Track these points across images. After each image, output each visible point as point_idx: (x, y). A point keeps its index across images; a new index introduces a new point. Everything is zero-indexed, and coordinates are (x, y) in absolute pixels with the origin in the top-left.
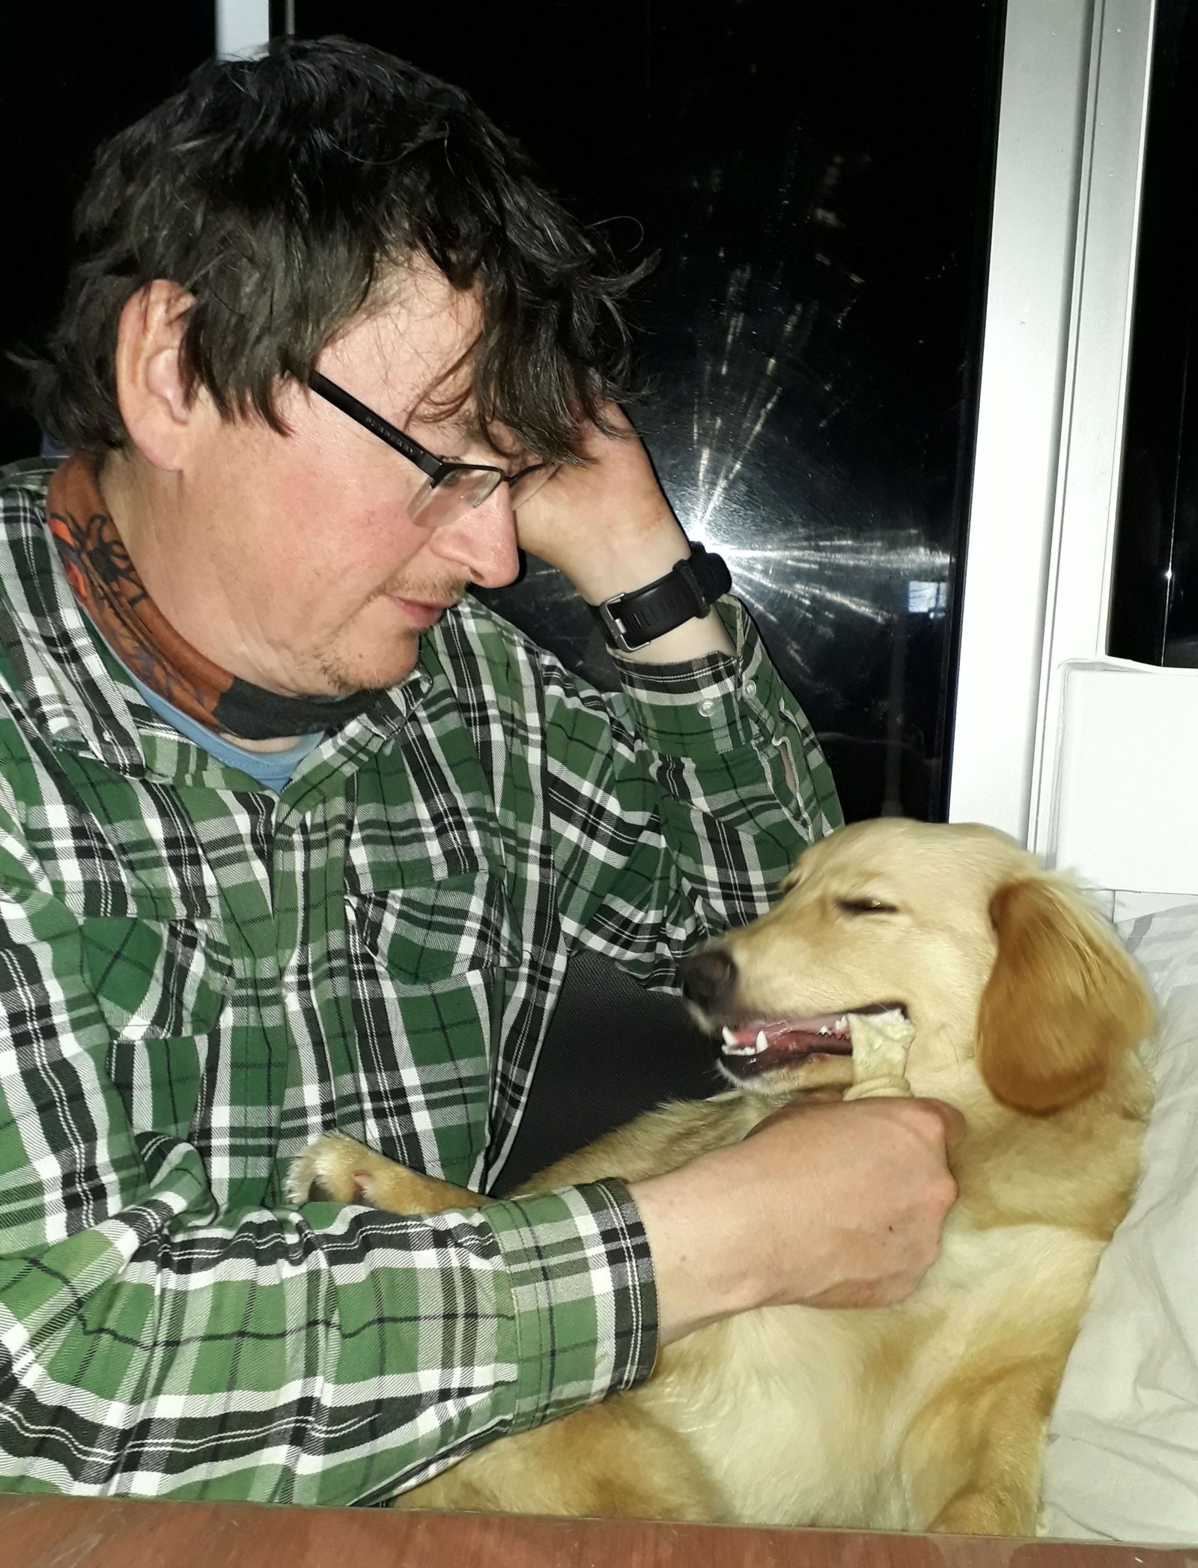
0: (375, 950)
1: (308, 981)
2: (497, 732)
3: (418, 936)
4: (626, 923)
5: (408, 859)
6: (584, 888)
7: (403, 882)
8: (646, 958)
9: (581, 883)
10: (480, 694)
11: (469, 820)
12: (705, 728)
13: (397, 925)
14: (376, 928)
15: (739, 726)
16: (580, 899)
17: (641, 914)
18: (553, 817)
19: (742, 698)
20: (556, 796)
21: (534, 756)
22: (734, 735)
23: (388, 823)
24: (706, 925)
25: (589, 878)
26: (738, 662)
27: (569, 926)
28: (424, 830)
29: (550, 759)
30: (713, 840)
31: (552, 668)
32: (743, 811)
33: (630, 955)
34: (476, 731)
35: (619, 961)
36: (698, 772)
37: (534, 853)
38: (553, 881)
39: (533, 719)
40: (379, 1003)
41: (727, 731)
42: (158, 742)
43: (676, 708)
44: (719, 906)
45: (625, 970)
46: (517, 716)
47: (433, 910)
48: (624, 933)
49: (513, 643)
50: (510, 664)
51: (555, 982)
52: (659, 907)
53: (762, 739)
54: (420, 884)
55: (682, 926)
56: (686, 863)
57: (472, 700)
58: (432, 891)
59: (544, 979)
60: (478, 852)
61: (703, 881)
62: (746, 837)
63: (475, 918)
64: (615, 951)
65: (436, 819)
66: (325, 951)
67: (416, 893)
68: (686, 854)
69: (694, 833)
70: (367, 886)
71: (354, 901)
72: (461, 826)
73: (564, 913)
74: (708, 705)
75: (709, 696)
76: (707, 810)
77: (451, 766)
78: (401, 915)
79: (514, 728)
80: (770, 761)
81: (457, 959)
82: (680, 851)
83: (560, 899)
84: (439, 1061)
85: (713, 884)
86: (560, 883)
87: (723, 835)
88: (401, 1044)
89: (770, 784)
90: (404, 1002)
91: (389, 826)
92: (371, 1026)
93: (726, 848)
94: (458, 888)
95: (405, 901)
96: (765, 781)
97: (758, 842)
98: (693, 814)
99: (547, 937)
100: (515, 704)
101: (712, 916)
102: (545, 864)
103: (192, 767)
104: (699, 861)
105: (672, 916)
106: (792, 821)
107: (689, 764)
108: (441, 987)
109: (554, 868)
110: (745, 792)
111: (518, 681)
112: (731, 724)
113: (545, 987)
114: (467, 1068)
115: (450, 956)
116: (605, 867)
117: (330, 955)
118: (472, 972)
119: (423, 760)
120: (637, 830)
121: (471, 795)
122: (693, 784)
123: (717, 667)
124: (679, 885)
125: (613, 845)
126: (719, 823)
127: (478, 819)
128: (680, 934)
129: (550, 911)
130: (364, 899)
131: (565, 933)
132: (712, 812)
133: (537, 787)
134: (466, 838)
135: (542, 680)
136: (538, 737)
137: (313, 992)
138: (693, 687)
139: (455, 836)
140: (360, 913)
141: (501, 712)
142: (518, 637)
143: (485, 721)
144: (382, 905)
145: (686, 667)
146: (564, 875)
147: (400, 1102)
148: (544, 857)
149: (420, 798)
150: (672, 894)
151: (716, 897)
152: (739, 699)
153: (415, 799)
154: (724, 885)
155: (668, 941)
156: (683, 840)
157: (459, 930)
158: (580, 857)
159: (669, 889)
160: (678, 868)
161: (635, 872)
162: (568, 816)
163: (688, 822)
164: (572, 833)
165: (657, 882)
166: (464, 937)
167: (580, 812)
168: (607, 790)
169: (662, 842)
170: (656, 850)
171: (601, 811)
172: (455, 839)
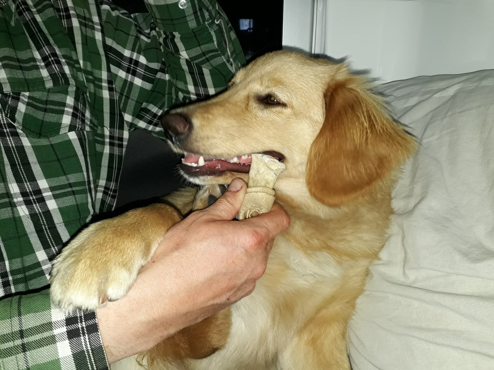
0: (14, 121)
2: (75, 22)
3: (39, 115)
4: (155, 115)
5: (30, 77)
6: (133, 100)
7: (28, 89)
9: (131, 97)
10: (65, 3)
11: (63, 60)
12: (182, 14)
13: (26, 109)
14: (14, 110)
15: (199, 14)
16: (131, 104)
17: (161, 111)
18: (112, 66)
20: (112, 55)
21: (98, 36)
22: (197, 18)
25: (134, 95)
27: (128, 118)
28: (38, 63)
29: (106, 37)
30: (192, 73)
32: (204, 58)
33: (158, 129)
34: (65, 22)
36: (182, 39)
37: (105, 84)
38: (116, 97)
40: (21, 148)
41: (193, 17)
43: (167, 6)
45: (157, 136)
47: (46, 102)
48: (155, 119)
51: (125, 143)
53: (210, 21)
54: (38, 90)
57: (61, 6)
58: (45, 93)
59: (120, 142)
60: (69, 76)
61: (189, 93)
62: (206, 71)
63: (70, 107)
64: (151, 128)
65: (45, 59)
67: (37, 95)
68: (180, 80)
69: (183, 70)
70: (7, 89)
72: (58, 62)
73: (125, 112)
74: (183, 2)
76: (187, 57)
77: (51, 35)
78: (28, 104)
79: (87, 23)
80: (215, 31)
81: (62, 126)
82: (177, 79)
83: (121, 105)
84: (58, 176)
85: (193, 93)
86: (120, 98)
87: (196, 70)
88: (36, 169)
89: (215, 43)
90: (36, 148)
91: (18, 60)
92: (18, 160)
93: (198, 77)
94: (59, 92)
95: (29, 98)
96: (213, 42)
97: (212, 74)
98: (181, 61)
99: (117, 123)
100: (86, 10)
102: (111, 89)
104: (186, 83)
106: (226, 63)
107: (177, 34)
108: (55, 140)
109: (116, 91)
110: (205, 47)
112: (195, 13)
113: (121, 146)
114: (73, 178)
115: (58, 125)
116: (142, 89)
118: (71, 132)
119: (35, 30)
120: (155, 72)
121: (64, 49)
122: (180, 45)
124: (177, 95)
125: (144, 78)
126: (193, 63)
129: (117, 111)
130: (5, 94)
131: (126, 121)
132: (190, 58)
133: (102, 51)
134: (61, 68)
136: (99, 27)
140: (3, 101)
143: (69, 17)
144: (17, 99)
146: (121, 94)
147: (39, 196)
148: (110, 86)
149: (35, 48)
150: (174, 101)
153: (31, 47)
154: (198, 95)
156: (178, 74)
157: (62, 112)
158: (128, 85)
159: (172, 98)
160: (176, 87)
161: (157, 92)
162: (119, 66)
163: (180, 65)
164: (122, 74)
165: (166, 96)
166: (65, 116)
167: (125, 64)
168: (139, 53)
169: (167, 77)
170: (164, 81)
171: (137, 63)
172: (56, 68)
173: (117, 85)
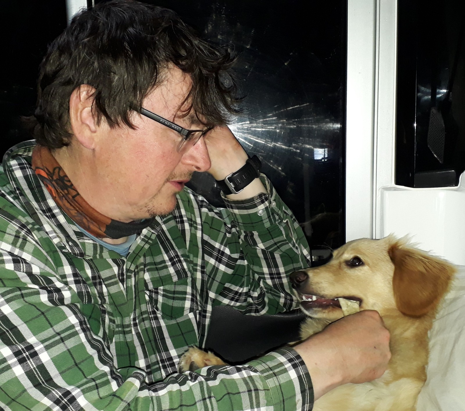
0: (158, 309)
1: (136, 323)
2: (187, 226)
3: (170, 302)
4: (236, 293)
5: (163, 275)
6: (217, 281)
7: (163, 283)
8: (244, 304)
9: (216, 279)
10: (180, 212)
11: (182, 259)
12: (260, 219)
13: (163, 300)
14: (156, 301)
15: (272, 217)
16: (216, 285)
17: (242, 289)
18: (206, 256)
19: (272, 208)
20: (207, 248)
21: (199, 234)
22: (270, 220)
23: (155, 263)
24: (265, 290)
26: (269, 195)
27: (212, 295)
28: (167, 264)
29: (204, 235)
30: (266, 259)
31: (202, 201)
32: (276, 246)
33: (238, 304)
34: (179, 226)
35: (234, 306)
36: (259, 236)
37: (199, 268)
38: (206, 278)
39: (198, 220)
40: (160, 328)
41: (268, 220)
42: (86, 244)
43: (249, 215)
44: (269, 282)
45: (237, 309)
46: (193, 219)
47: (174, 292)
48: (236, 296)
49: (188, 193)
50: (189, 201)
51: (208, 315)
52: (247, 286)
53: (280, 221)
54: (169, 284)
55: (256, 291)
56: (256, 268)
57: (177, 214)
58: (173, 286)
59: (204, 314)
60: (187, 270)
61: (263, 274)
62: (277, 256)
63: (189, 294)
64: (233, 303)
65: (171, 259)
66: (140, 312)
67: (168, 287)
68: (256, 265)
69: (258, 257)
70: (151, 287)
71: (148, 292)
72: (180, 261)
73: (210, 290)
74: (261, 212)
75: (260, 209)
76: (263, 248)
77: (173, 240)
78: (164, 296)
79: (193, 224)
80: (283, 228)
81: (185, 309)
82: (253, 265)
83: (209, 285)
84: (182, 346)
85: (267, 274)
86: (208, 280)
87: (269, 256)
88: (169, 342)
89: (284, 236)
90: (168, 327)
91: (155, 264)
92: (158, 337)
93: (271, 261)
94: (181, 284)
97: (281, 257)
98: (258, 251)
99: (204, 299)
100: (193, 215)
101: (267, 286)
102: (203, 272)
103: (99, 252)
104: (261, 267)
105: (252, 288)
106: (293, 248)
107: (256, 233)
108: (180, 320)
109: (206, 274)
110: (276, 240)
111: (192, 206)
112: (269, 217)
113: (205, 317)
115: (182, 309)
116: (225, 273)
117: (142, 314)
118: (190, 314)
119: (163, 238)
120: (236, 260)
121: (181, 250)
122: (258, 240)
123: (262, 198)
124: (254, 277)
125: (227, 265)
126: (268, 252)
127: (185, 258)
128: (256, 294)
129: (205, 290)
130: (150, 291)
131: (210, 297)
132: (265, 248)
133: (200, 245)
134: (182, 266)
135: (200, 207)
136: (200, 227)
137: (138, 327)
138: (255, 206)
139: (178, 265)
140: (150, 297)
141: (187, 218)
142: (189, 191)
143: (182, 222)
144: (157, 293)
145: (252, 200)
146: (209, 276)
147: (171, 362)
148: (203, 270)
150: (251, 280)
151: (268, 279)
152: (271, 208)
153: (163, 253)
154: (271, 274)
155: (252, 297)
156: (254, 260)
157: (184, 299)
158: (215, 269)
159: (250, 278)
160: (253, 271)
161: (238, 275)
162: (211, 255)
163: (256, 254)
164: (212, 261)
165: (246, 277)
166: (186, 301)
167: (215, 253)
168: (225, 246)
169: (246, 262)
170: (244, 266)
171: (223, 253)
172: (179, 266)
173: (208, 270)
